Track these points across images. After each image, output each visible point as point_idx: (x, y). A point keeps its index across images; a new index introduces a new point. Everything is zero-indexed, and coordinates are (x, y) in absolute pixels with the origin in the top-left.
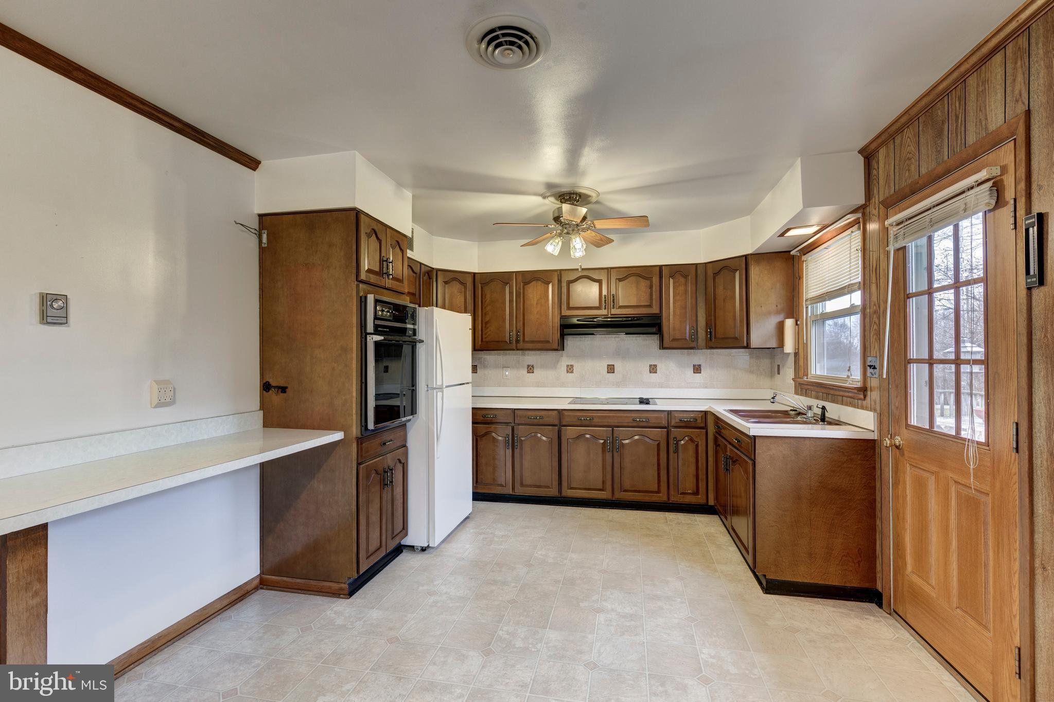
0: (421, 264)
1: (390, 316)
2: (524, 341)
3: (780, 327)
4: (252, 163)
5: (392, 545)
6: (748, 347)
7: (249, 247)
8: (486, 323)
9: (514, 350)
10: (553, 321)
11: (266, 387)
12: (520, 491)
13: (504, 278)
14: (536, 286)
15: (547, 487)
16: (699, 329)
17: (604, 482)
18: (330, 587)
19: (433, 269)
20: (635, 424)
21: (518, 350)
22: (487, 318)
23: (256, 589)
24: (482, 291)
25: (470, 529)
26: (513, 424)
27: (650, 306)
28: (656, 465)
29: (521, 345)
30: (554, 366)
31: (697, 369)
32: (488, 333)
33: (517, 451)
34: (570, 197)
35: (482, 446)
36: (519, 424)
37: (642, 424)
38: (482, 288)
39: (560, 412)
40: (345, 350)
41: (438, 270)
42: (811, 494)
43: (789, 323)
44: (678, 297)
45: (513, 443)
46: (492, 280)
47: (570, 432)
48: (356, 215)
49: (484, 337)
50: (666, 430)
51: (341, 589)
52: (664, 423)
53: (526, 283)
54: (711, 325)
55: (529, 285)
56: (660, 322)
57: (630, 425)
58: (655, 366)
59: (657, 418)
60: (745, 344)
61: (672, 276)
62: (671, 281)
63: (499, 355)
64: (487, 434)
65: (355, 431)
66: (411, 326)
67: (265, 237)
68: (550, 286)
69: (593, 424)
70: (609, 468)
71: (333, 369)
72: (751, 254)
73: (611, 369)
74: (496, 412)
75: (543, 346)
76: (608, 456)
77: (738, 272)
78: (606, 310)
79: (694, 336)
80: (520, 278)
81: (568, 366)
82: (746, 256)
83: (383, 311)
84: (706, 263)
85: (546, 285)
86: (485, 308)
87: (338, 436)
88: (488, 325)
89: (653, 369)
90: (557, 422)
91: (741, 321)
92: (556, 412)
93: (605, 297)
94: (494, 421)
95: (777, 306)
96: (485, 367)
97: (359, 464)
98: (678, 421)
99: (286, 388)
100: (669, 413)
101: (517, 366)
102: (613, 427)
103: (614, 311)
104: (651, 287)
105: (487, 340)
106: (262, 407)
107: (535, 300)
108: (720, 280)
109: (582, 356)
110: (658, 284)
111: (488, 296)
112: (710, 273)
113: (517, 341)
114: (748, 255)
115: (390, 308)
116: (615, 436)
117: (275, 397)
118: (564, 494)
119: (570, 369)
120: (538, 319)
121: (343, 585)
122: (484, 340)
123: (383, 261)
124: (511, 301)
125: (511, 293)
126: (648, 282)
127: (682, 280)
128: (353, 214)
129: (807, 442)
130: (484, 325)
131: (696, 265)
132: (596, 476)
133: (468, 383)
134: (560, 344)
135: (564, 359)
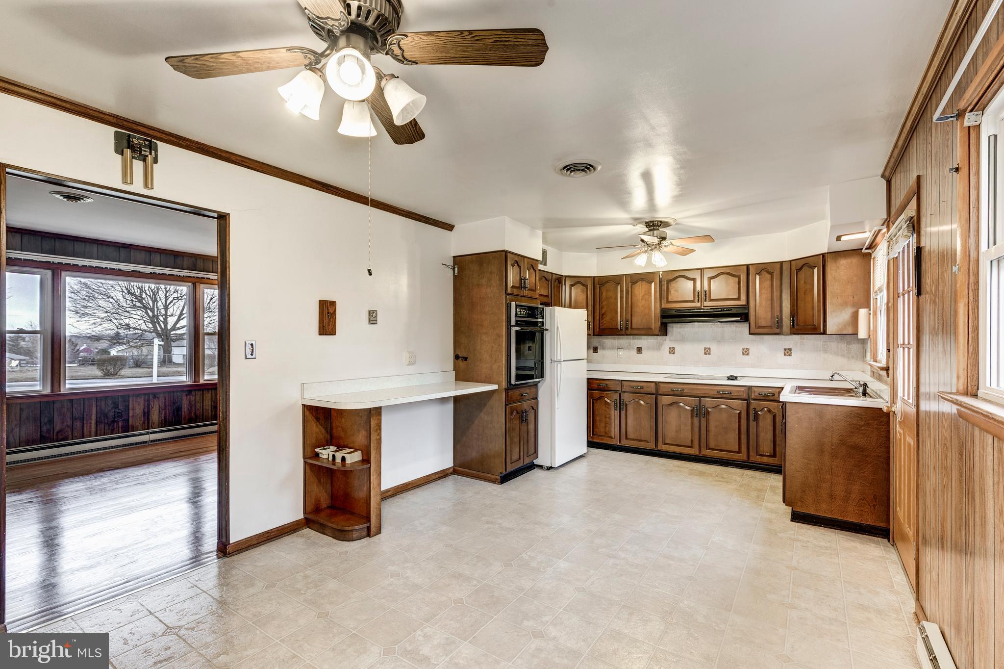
0: (552, 273)
1: (526, 314)
2: (631, 328)
3: (855, 317)
4: (450, 227)
5: (527, 461)
6: (824, 333)
7: (448, 276)
8: (603, 315)
9: (624, 335)
10: (655, 312)
11: (457, 357)
12: (625, 443)
13: (616, 280)
14: (642, 285)
15: (646, 441)
16: (784, 317)
17: (692, 441)
18: (490, 477)
19: (562, 276)
20: (719, 396)
21: (627, 335)
22: (603, 311)
23: (452, 474)
24: (599, 290)
25: (583, 463)
26: (620, 392)
27: (739, 299)
28: (737, 430)
29: (629, 332)
30: (659, 347)
31: (788, 352)
32: (604, 322)
33: (623, 413)
34: (653, 224)
35: (597, 407)
36: (625, 392)
37: (725, 396)
38: (599, 288)
39: (657, 384)
40: (499, 336)
41: (566, 277)
42: (832, 449)
43: (862, 312)
44: (764, 291)
45: (621, 406)
46: (607, 282)
47: (665, 400)
48: (505, 254)
49: (601, 325)
50: (746, 401)
51: (496, 479)
52: (745, 396)
53: (634, 283)
54: (794, 315)
55: (636, 285)
56: (747, 311)
57: (715, 396)
58: (748, 349)
59: (738, 391)
60: (822, 331)
61: (759, 274)
62: (758, 277)
63: (614, 339)
64: (601, 398)
65: (504, 385)
66: (541, 320)
67: (456, 269)
68: (653, 284)
69: (684, 394)
70: (696, 430)
71: (492, 347)
72: (828, 253)
73: (707, 351)
74: (607, 382)
75: (647, 332)
76: (696, 420)
77: (816, 268)
78: (700, 303)
79: (780, 325)
80: (629, 279)
81: (670, 348)
82: (823, 255)
83: (520, 311)
84: (791, 261)
85: (650, 284)
86: (602, 303)
87: (495, 387)
88: (604, 317)
89: (746, 352)
90: (654, 391)
91: (819, 311)
92: (654, 384)
93: (699, 293)
94: (606, 389)
95: (853, 297)
96: (604, 348)
97: (506, 405)
98: (757, 394)
99: (467, 358)
100: (750, 388)
101: (629, 348)
102: (700, 397)
103: (707, 304)
104: (739, 283)
105: (603, 327)
106: (455, 369)
107: (641, 295)
108: (802, 275)
109: (683, 340)
110: (745, 280)
111: (604, 294)
112: (794, 269)
113: (626, 329)
114: (825, 253)
115: (525, 309)
116: (702, 404)
117: (461, 363)
118: (659, 448)
119: (672, 351)
120: (643, 311)
121: (497, 477)
122: (601, 328)
123: (522, 279)
124: (622, 297)
125: (622, 291)
126: (737, 279)
127: (768, 276)
128: (504, 253)
130: (601, 316)
131: (781, 263)
132: (686, 435)
133: (584, 359)
134: (664, 331)
135: (667, 342)
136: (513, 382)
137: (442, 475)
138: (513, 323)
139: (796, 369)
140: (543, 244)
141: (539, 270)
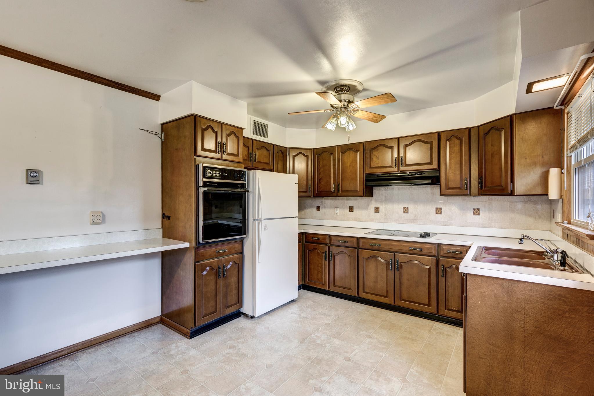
0: (274, 145)
1: (220, 176)
2: (342, 191)
3: (545, 178)
4: (156, 97)
5: (232, 310)
6: (512, 194)
7: (157, 143)
8: (320, 180)
9: (336, 197)
10: (359, 176)
11: (163, 216)
12: (332, 289)
13: (330, 150)
14: (350, 154)
15: (350, 289)
16: (472, 179)
17: (387, 291)
18: (184, 330)
19: (287, 148)
20: (411, 252)
21: (338, 196)
22: (320, 177)
23: (158, 323)
24: (318, 159)
25: (294, 308)
26: (330, 245)
27: (430, 163)
28: (427, 285)
29: (339, 194)
30: (366, 208)
31: (477, 211)
32: (321, 186)
33: (332, 263)
34: (341, 88)
35: (312, 257)
36: (333, 245)
37: (416, 252)
38: (318, 158)
39: (358, 239)
40: (190, 196)
42: (525, 336)
43: (554, 172)
44: (453, 156)
45: (331, 257)
46: (323, 152)
47: (364, 254)
48: (195, 119)
49: (319, 188)
50: (435, 258)
51: (188, 333)
52: (434, 253)
53: (343, 152)
54: (482, 176)
55: (346, 154)
56: (438, 175)
57: (407, 252)
58: (440, 209)
59: (428, 249)
60: (509, 192)
61: (449, 140)
62: (448, 143)
63: (332, 200)
64: (315, 249)
65: (194, 244)
66: (242, 182)
67: (163, 135)
68: (358, 153)
69: (381, 249)
70: (392, 282)
71: (186, 207)
72: (516, 114)
73: (406, 210)
74: (320, 236)
75: (353, 194)
76: (391, 273)
77: (504, 130)
78: (397, 168)
79: (468, 186)
80: (340, 149)
81: (375, 207)
82: (511, 117)
84: (479, 126)
85: (356, 153)
86: (319, 170)
87: (186, 245)
88: (321, 181)
89: (438, 211)
90: (356, 246)
91: (506, 172)
92: (356, 239)
93: (396, 159)
94: (318, 242)
95: (543, 157)
96: (324, 207)
97: (196, 262)
98: (445, 252)
99: (170, 217)
100: (439, 245)
101: (343, 207)
102: (394, 252)
103: (403, 168)
104: (431, 149)
105: (321, 190)
106: (163, 227)
107: (349, 163)
108: (489, 138)
109: (388, 200)
110: (436, 146)
111: (321, 163)
112: (482, 134)
113: (338, 191)
114: (513, 115)
115: (220, 171)
116: (396, 259)
117: (167, 222)
118: (360, 296)
119: (377, 210)
120: (350, 176)
121: (188, 330)
122: (319, 190)
124: (334, 165)
125: (334, 160)
126: (429, 145)
127: (457, 142)
128: (193, 117)
129: (522, 285)
130: (319, 181)
131: (470, 129)
132: (382, 285)
133: (294, 217)
134: (369, 192)
135: (373, 203)
136: (201, 241)
137: (147, 325)
138: (201, 184)
139: (484, 227)
140: (248, 113)
141: (244, 137)
